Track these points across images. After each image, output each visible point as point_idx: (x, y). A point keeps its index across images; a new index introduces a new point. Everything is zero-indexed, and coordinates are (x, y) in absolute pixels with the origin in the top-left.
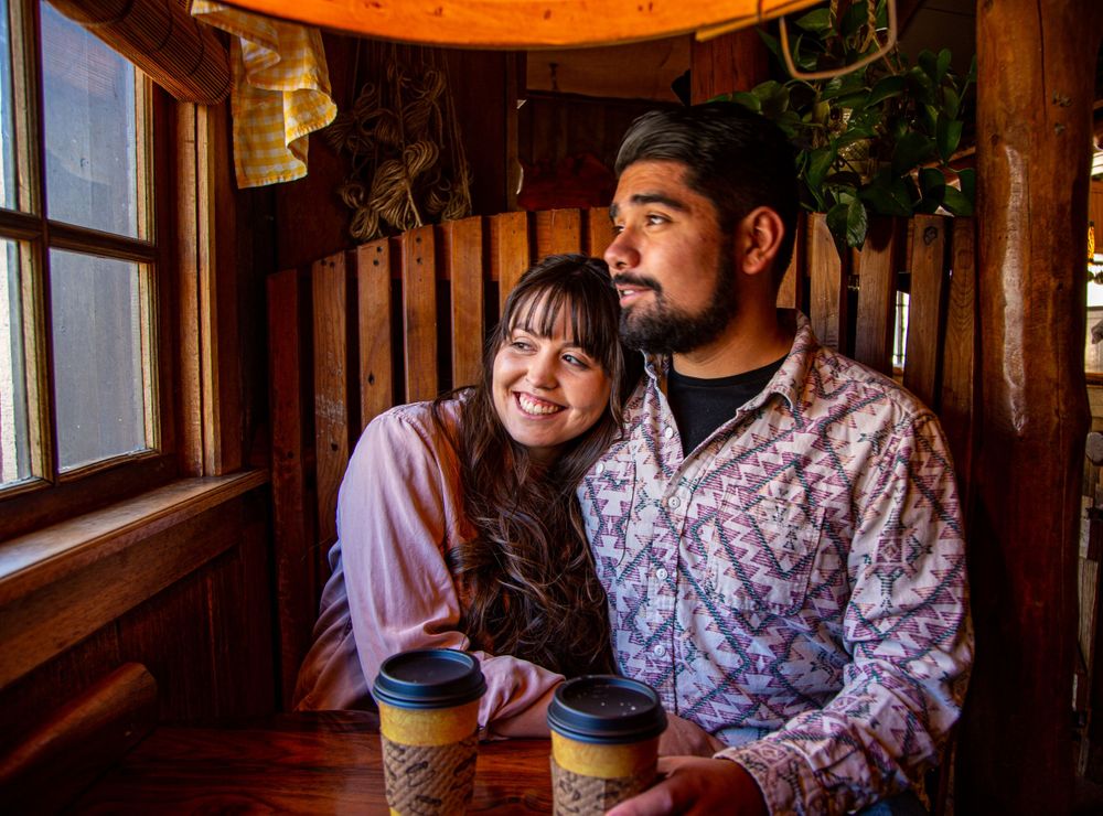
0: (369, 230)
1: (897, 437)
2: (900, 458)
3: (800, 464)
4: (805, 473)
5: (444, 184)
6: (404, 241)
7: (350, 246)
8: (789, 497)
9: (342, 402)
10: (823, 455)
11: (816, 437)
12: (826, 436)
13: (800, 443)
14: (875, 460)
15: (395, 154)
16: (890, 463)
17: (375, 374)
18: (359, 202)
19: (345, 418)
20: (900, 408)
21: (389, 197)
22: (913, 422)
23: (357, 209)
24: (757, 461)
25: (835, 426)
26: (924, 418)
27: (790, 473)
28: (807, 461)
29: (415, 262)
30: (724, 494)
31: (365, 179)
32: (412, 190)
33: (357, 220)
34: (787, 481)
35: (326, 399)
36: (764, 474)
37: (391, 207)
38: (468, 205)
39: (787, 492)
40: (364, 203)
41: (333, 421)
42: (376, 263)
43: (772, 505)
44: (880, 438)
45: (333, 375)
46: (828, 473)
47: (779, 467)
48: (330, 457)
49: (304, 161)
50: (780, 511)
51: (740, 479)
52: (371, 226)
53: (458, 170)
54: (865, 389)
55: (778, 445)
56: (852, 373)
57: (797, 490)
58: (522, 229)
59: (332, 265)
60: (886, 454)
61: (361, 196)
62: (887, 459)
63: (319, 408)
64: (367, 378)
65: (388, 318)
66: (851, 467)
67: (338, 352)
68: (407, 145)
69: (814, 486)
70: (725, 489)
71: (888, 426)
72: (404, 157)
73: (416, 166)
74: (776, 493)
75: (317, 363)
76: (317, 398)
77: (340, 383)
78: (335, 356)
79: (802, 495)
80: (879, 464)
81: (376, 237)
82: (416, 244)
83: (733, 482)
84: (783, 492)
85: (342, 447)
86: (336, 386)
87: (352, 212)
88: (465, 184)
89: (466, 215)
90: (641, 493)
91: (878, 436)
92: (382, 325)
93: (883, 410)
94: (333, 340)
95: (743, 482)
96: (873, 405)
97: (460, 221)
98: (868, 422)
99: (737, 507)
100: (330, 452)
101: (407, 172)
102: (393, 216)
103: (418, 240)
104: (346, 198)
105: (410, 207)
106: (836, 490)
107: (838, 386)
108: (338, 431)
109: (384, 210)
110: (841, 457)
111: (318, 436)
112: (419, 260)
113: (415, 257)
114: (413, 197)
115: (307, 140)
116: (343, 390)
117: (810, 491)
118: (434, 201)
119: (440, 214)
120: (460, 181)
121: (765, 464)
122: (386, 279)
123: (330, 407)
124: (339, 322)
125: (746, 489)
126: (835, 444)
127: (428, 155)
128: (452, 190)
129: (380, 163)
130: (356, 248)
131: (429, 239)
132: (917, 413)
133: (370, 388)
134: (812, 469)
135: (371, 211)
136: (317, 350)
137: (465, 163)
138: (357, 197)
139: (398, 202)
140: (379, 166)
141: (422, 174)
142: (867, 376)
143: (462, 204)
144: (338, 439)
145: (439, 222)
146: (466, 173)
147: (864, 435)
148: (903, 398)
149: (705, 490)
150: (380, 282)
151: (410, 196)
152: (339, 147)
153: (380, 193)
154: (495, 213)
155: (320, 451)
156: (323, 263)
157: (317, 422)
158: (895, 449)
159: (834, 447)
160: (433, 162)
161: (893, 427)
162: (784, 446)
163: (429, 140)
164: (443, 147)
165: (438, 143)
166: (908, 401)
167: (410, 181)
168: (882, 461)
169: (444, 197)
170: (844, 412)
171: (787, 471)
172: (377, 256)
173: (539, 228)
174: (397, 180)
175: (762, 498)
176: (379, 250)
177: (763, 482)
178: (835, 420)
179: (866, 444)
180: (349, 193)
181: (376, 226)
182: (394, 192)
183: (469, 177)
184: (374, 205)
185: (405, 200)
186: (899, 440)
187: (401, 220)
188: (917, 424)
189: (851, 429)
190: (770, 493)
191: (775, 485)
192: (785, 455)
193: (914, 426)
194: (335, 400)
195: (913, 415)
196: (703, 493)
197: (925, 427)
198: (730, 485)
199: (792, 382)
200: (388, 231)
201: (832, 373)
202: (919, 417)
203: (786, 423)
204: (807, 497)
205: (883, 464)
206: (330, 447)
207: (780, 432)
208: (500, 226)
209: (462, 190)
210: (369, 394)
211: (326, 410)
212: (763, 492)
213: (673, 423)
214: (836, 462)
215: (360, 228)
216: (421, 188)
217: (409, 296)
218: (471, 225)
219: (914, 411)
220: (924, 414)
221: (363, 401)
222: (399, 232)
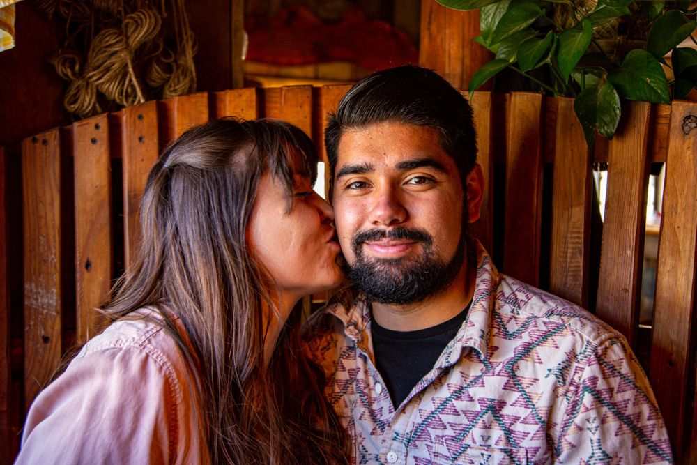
0: (86, 104)
1: (581, 366)
2: (585, 388)
3: (496, 408)
4: (502, 416)
5: (167, 56)
6: (124, 118)
7: (65, 121)
8: (492, 442)
9: (55, 291)
10: (515, 396)
11: (505, 379)
12: (515, 376)
13: (492, 386)
14: (561, 390)
15: (114, 22)
16: (576, 392)
17: (92, 260)
18: (74, 74)
19: (59, 308)
20: (581, 337)
21: (108, 70)
22: (595, 350)
23: (71, 81)
24: (456, 411)
25: (522, 364)
26: (607, 344)
27: (488, 418)
28: (502, 404)
29: (137, 140)
30: (433, 445)
31: (81, 49)
32: (133, 62)
33: (72, 93)
34: (487, 427)
35: (37, 286)
36: (465, 421)
37: (110, 81)
38: (192, 79)
39: (489, 437)
40: (81, 74)
41: (45, 311)
42: (94, 141)
43: (478, 452)
44: (563, 370)
45: (45, 261)
46: (523, 412)
47: (478, 414)
48: (41, 350)
49: (10, 32)
50: (485, 457)
51: (445, 428)
52: (87, 101)
53: (181, 40)
54: (545, 323)
55: (472, 391)
56: (532, 308)
57: (497, 433)
58: (251, 107)
59: (45, 142)
60: (571, 384)
61: (77, 67)
62: (572, 388)
63: (29, 297)
64: (84, 265)
65: (107, 200)
66: (542, 404)
67: (51, 238)
68: (126, 13)
69: (512, 428)
70: (433, 440)
71: (572, 356)
72: (123, 26)
73: (138, 37)
74: (479, 440)
75: (27, 249)
76: (27, 286)
77: (53, 270)
78: (48, 241)
79: (503, 438)
80: (565, 395)
81: (94, 113)
82: (138, 122)
83: (439, 432)
84: (486, 438)
85: (54, 339)
86: (48, 273)
87: (66, 84)
88: (190, 54)
89: (190, 91)
90: (361, 448)
91: (561, 367)
92: (100, 207)
93: (565, 342)
94: (46, 224)
95: (449, 432)
96: (554, 337)
97: (184, 97)
98: (551, 356)
99: (447, 458)
100: (40, 345)
101: (127, 42)
102: (112, 90)
103: (140, 117)
104: (60, 69)
105: (131, 81)
106: (533, 429)
107: (520, 324)
108: (50, 323)
109: (103, 83)
110: (533, 395)
111: (27, 328)
112: (140, 139)
113: (137, 136)
114: (134, 68)
115: (14, 9)
116: (56, 278)
117: (509, 433)
118: (156, 73)
119: (162, 87)
120: (183, 52)
121: (465, 412)
122: (105, 159)
123: (42, 296)
124: (52, 204)
125: (453, 438)
126: (525, 382)
127: (150, 26)
128: (176, 61)
129: (98, 31)
130: (71, 123)
131: (151, 116)
132: (598, 340)
133: (86, 275)
134: (507, 411)
135: (88, 84)
136: (27, 235)
137: (189, 33)
138: (72, 68)
139: (117, 75)
140: (96, 34)
141: (143, 45)
142: (545, 309)
143: (186, 76)
144: (49, 330)
145: (162, 99)
146: (190, 44)
147: (550, 370)
148: (583, 325)
149: (417, 443)
150: (98, 161)
151: (130, 70)
152: (51, 11)
153: (97, 64)
154: (223, 89)
155: (29, 345)
156: (35, 141)
157: (26, 313)
158: (580, 378)
159: (524, 385)
160: (156, 32)
161: (576, 356)
162: (477, 392)
163: (150, 9)
164: (165, 15)
165: (160, 13)
166: (588, 328)
167: (131, 53)
168: (567, 391)
169: (168, 69)
170: (528, 348)
171: (485, 417)
172: (95, 134)
173: (268, 105)
174: (116, 52)
175: (468, 446)
176: (97, 127)
177: (466, 430)
178: (520, 358)
179: (552, 378)
180: (63, 64)
181: (93, 101)
182: (113, 64)
183: (193, 47)
184: (90, 78)
185: (125, 74)
186: (582, 369)
187: (121, 93)
188: (600, 351)
189: (538, 365)
190: (474, 442)
191: (477, 432)
192: (481, 401)
193: (596, 354)
194: (47, 289)
195: (595, 343)
196: (416, 446)
197: (609, 352)
198: (438, 436)
199: (481, 333)
200: (108, 106)
201: (512, 312)
202: (601, 343)
203: (476, 370)
204: (508, 440)
205: (569, 394)
206: (41, 340)
207: (471, 378)
208: (227, 103)
209: (186, 62)
210: (85, 283)
211: (36, 300)
212: (468, 441)
213: (380, 378)
214: (528, 400)
215: (75, 102)
216: (143, 59)
217: (130, 176)
218: (196, 103)
219: (595, 338)
220: (606, 340)
221: (78, 289)
222: (120, 107)
